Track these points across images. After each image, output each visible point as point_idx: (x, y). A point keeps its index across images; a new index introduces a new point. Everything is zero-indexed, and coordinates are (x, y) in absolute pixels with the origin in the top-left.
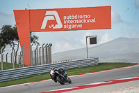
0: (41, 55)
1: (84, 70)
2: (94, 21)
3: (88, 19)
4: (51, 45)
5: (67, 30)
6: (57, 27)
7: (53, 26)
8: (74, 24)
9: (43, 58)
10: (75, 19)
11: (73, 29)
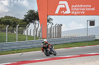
0: (54, 31)
1: (84, 44)
2: (93, 9)
3: (89, 8)
4: (62, 25)
5: (74, 15)
6: (66, 12)
7: (63, 11)
8: (79, 11)
9: (56, 34)
10: (80, 8)
11: (77, 15)
